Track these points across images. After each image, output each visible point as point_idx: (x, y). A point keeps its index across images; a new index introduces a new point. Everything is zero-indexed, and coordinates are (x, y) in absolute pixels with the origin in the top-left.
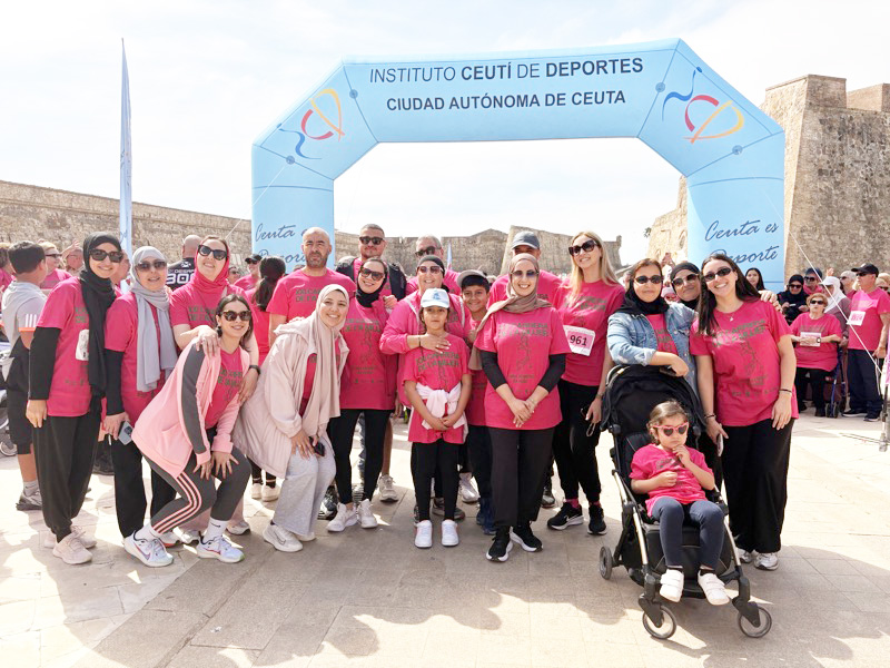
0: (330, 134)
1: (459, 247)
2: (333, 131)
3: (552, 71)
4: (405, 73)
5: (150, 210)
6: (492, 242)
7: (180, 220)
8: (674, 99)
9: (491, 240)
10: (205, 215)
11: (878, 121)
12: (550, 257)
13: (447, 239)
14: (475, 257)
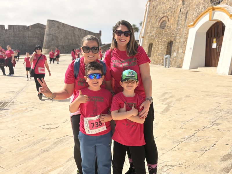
1: (19, 31)
6: (38, 29)
9: (37, 28)
12: (70, 38)
13: (10, 26)
14: (28, 37)
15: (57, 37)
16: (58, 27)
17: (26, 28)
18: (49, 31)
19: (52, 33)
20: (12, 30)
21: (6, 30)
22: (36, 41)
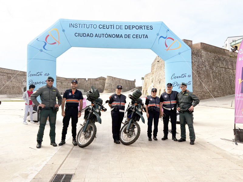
0: (55, 43)
1: (93, 81)
2: (56, 42)
3: (126, 28)
4: (81, 25)
6: (102, 80)
8: (162, 38)
10: (15, 70)
11: (200, 52)
13: (89, 79)
14: (97, 84)
15: (111, 85)
16: (112, 80)
18: (108, 81)
19: (109, 82)
20: (89, 81)
21: (87, 81)
22: (101, 86)
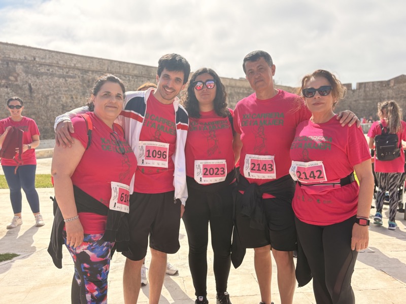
1: (373, 90)
5: (33, 53)
7: (79, 65)
10: (111, 61)
13: (360, 85)
17: (384, 85)
21: (354, 91)
